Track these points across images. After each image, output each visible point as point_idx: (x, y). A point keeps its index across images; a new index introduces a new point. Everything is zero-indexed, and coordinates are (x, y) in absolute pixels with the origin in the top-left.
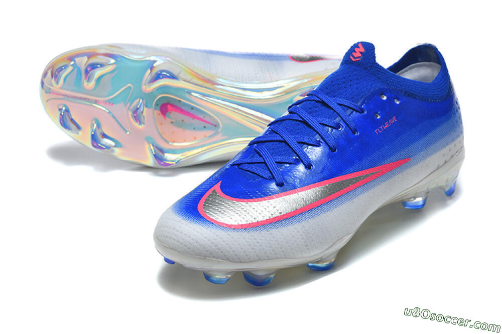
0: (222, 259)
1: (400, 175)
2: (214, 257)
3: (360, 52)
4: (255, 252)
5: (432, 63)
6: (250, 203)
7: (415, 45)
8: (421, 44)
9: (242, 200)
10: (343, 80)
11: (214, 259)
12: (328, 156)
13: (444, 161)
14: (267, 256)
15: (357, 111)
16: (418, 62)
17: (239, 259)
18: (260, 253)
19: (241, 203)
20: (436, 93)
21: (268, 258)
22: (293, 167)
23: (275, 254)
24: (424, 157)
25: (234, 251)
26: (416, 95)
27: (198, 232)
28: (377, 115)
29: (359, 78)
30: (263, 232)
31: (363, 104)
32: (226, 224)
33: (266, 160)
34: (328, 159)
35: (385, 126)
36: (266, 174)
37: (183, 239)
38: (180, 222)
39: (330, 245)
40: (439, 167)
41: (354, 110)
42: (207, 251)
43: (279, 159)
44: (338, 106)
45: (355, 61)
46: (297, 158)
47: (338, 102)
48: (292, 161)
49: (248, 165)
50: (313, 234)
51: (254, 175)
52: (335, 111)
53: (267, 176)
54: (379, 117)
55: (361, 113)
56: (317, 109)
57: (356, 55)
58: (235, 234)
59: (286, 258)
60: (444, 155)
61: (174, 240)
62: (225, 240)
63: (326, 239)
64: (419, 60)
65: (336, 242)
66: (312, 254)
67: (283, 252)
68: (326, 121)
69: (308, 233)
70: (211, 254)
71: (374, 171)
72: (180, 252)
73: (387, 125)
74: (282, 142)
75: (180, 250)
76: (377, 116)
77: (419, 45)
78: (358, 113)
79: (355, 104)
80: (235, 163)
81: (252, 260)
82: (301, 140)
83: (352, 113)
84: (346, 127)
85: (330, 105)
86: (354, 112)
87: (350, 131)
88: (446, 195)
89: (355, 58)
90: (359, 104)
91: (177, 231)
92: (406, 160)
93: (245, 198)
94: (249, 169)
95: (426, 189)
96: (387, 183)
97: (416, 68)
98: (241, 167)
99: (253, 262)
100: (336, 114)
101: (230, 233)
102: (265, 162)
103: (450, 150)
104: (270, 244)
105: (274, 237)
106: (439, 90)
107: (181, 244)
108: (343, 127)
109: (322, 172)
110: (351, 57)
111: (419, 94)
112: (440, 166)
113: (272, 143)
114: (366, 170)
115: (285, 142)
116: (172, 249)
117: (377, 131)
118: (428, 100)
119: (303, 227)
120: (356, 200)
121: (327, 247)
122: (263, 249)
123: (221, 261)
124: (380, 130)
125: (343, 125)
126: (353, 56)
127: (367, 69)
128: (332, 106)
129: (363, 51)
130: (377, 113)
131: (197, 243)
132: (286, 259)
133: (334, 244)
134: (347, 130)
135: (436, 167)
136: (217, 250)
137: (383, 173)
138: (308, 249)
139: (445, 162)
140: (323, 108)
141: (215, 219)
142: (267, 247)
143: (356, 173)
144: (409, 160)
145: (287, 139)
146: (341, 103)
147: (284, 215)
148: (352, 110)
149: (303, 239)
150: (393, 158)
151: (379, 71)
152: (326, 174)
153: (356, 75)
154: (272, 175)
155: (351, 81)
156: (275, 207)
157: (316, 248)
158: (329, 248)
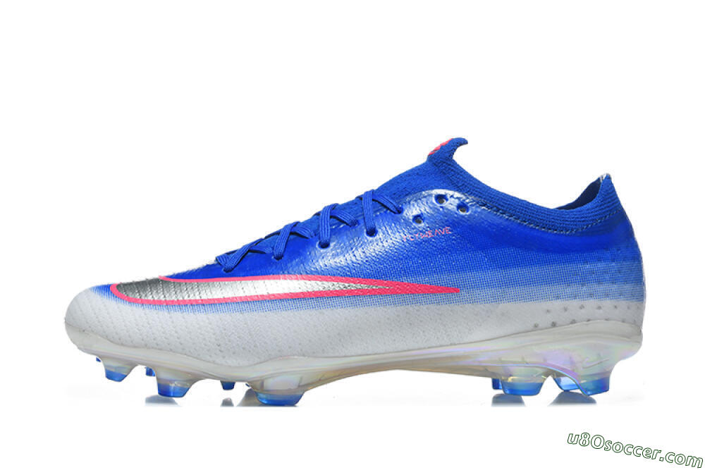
0: (101, 336)
1: (432, 307)
2: (92, 331)
11: (92, 334)
13: (550, 322)
23: (169, 344)
25: (115, 327)
28: (420, 219)
35: (424, 234)
40: (536, 328)
41: (388, 208)
50: (233, 333)
55: (395, 213)
59: (187, 354)
60: (548, 311)
63: (256, 346)
66: (230, 362)
67: (181, 344)
69: (225, 329)
73: (428, 235)
76: (420, 222)
78: (389, 212)
87: (365, 230)
103: (565, 309)
108: (359, 225)
112: (540, 327)
117: (407, 238)
124: (413, 237)
130: (421, 217)
132: (186, 356)
133: (270, 359)
134: (362, 228)
135: (530, 326)
136: (97, 323)
137: (393, 293)
138: (221, 352)
139: (554, 325)
144: (459, 292)
146: (377, 199)
149: (214, 334)
150: (423, 279)
151: (452, 170)
157: (234, 353)
158: (261, 363)
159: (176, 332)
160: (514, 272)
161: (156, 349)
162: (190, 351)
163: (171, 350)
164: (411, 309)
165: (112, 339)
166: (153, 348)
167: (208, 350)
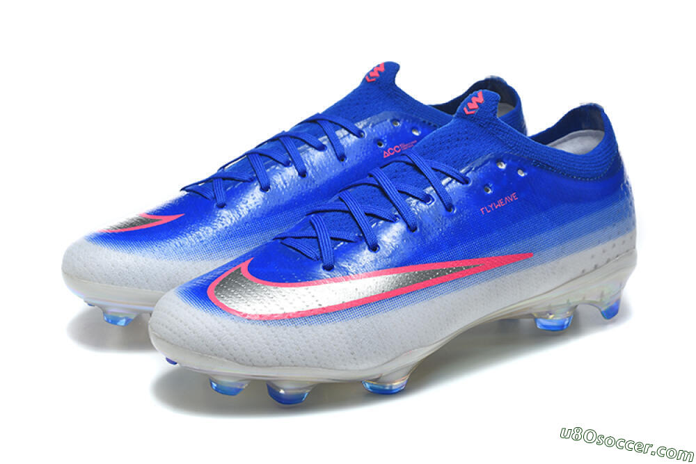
0: (228, 359)
1: (514, 275)
2: (216, 355)
3: (477, 103)
4: (275, 354)
5: (599, 131)
6: (280, 289)
7: (577, 105)
8: (585, 104)
9: (271, 283)
10: (449, 138)
11: (216, 357)
12: (403, 236)
13: (593, 266)
14: (293, 362)
15: (457, 181)
16: (582, 129)
17: (250, 361)
18: (281, 355)
19: (268, 287)
20: (588, 169)
21: (293, 365)
22: (352, 247)
23: (304, 360)
24: (558, 256)
25: (243, 349)
26: (552, 168)
27: (198, 319)
28: (488, 188)
29: (469, 137)
30: (289, 329)
31: (468, 172)
32: (239, 313)
33: (318, 233)
34: (403, 240)
35: (497, 204)
36: (313, 253)
37: (178, 327)
38: (178, 304)
39: (390, 358)
40: (584, 273)
41: (453, 178)
42: (207, 346)
43: (336, 234)
44: (433, 172)
45: (468, 115)
46: (361, 235)
47: (433, 166)
48: (351, 239)
49: (293, 239)
50: (364, 339)
51: (298, 253)
52: (427, 178)
53: (313, 256)
54: (490, 192)
55: (463, 184)
56: (405, 173)
57: (471, 106)
58: (249, 327)
59: (321, 367)
60: (593, 257)
61: (167, 327)
62: (234, 333)
63: (385, 348)
64: (583, 126)
65: (401, 354)
66: (362, 367)
67: (316, 358)
68: (410, 190)
69: (356, 337)
70: (212, 350)
71: (470, 263)
72: (172, 344)
73: (500, 204)
74: (346, 212)
75: (172, 342)
76: (488, 191)
77: (583, 105)
78: (459, 183)
79: (456, 170)
80: (279, 236)
81: (270, 365)
82: (371, 211)
83: (450, 182)
84: (437, 201)
85: (422, 168)
86: (454, 182)
87: (442, 207)
88: (603, 316)
89: (469, 110)
90: (462, 171)
91: (172, 316)
92: (527, 255)
93: (274, 281)
94: (293, 245)
95: (565, 302)
96: (491, 283)
97: (579, 138)
98: (284, 242)
99: (271, 367)
100: (427, 181)
101: (242, 324)
102: (317, 238)
103: (604, 252)
104: (297, 345)
105: (304, 337)
106: (593, 165)
107: (175, 333)
108: (433, 200)
109: (390, 256)
110: (465, 109)
111: (559, 167)
112: (587, 271)
113: (332, 213)
114: (458, 261)
115: (350, 212)
116: (164, 340)
117: (484, 210)
118: (573, 177)
119: (350, 327)
120: (437, 300)
121: (386, 360)
122: (287, 351)
123: (226, 361)
124: (489, 209)
125: (434, 197)
126: (467, 108)
127: (482, 127)
128: (424, 170)
129: (481, 102)
130: (488, 186)
131: (194, 333)
132: (320, 369)
133: (397, 357)
134: (438, 204)
135: (579, 272)
136: (221, 345)
137: (485, 269)
138: (355, 359)
139: (596, 267)
140: (414, 172)
141: (227, 305)
142: (292, 348)
143: (441, 263)
144: (532, 256)
145: (352, 210)
146: (437, 168)
147: (324, 309)
148: (450, 179)
149: (347, 343)
150: (505, 250)
151: (500, 130)
152: (396, 259)
153: (466, 133)
154: (321, 254)
155: (458, 140)
156: (313, 296)
157: (367, 358)
158: (389, 362)
159: (310, 347)
160: (570, 226)
161: (291, 366)
162: (325, 364)
163: (307, 365)
164: (499, 281)
165: (241, 361)
166: (288, 366)
167: (343, 360)
